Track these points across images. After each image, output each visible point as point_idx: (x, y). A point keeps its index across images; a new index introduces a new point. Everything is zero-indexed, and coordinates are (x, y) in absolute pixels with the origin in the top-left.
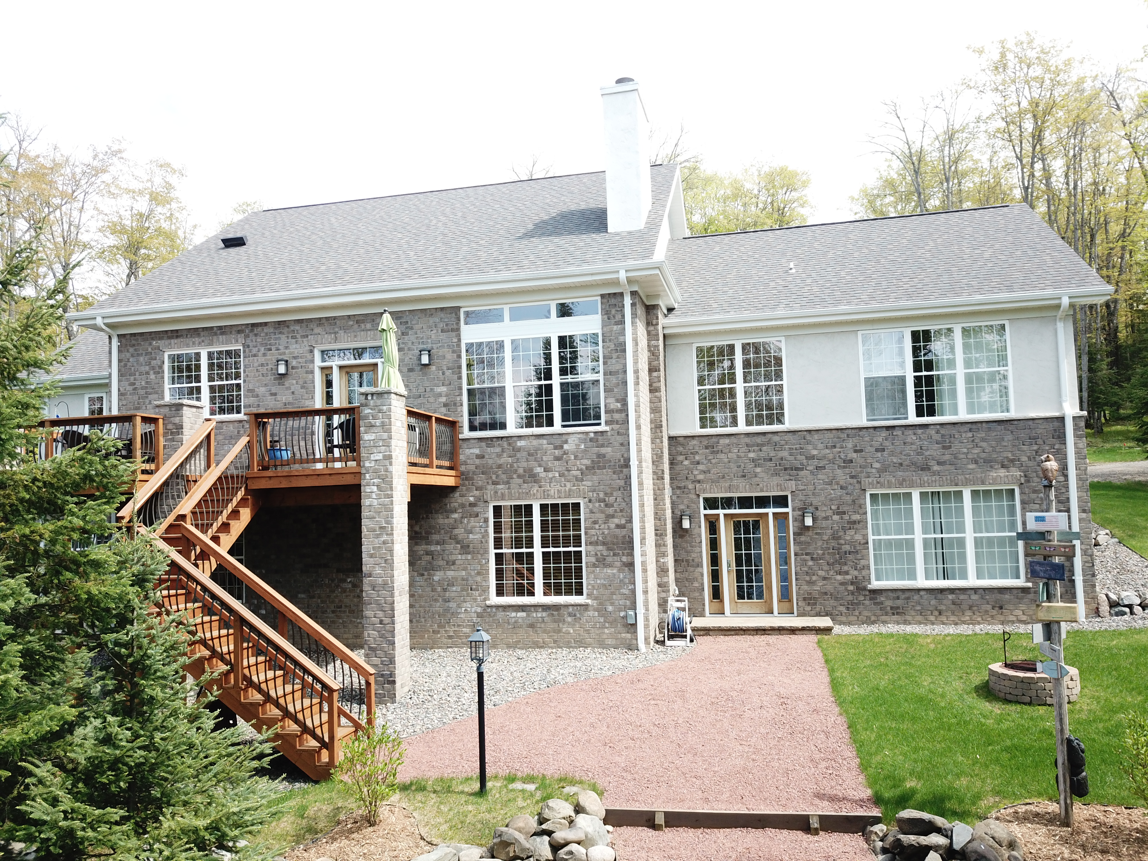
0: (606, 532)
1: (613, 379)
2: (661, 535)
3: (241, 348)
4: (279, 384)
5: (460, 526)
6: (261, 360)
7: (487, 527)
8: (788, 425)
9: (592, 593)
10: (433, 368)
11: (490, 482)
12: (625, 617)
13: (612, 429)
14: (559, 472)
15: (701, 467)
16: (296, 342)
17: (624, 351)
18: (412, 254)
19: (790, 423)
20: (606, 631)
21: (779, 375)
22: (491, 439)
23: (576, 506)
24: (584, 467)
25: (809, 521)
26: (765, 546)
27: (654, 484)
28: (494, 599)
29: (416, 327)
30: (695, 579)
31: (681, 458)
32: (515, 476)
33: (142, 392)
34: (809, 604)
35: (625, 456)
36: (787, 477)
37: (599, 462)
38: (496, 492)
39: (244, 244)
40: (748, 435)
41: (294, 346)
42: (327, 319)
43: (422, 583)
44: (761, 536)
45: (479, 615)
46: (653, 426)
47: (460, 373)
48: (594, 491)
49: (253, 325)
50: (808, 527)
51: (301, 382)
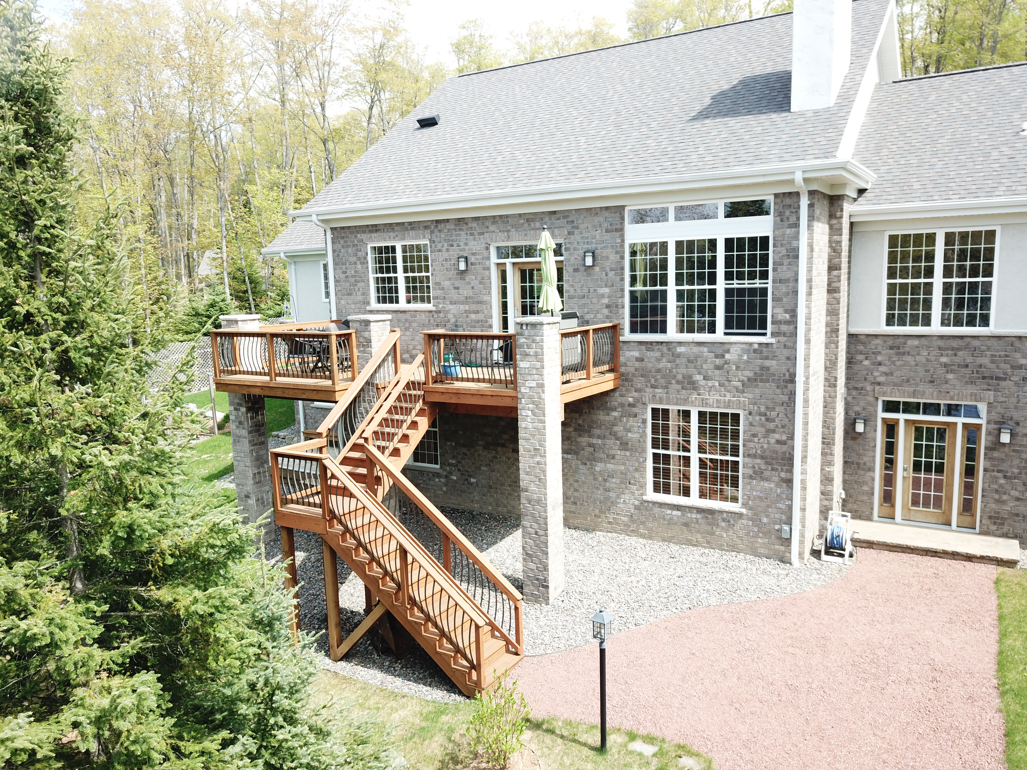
0: (766, 446)
1: (783, 288)
2: (829, 444)
3: (428, 242)
4: (461, 279)
5: (619, 424)
6: (445, 255)
7: (645, 427)
8: (993, 329)
9: (748, 503)
10: (597, 269)
11: (649, 385)
12: (780, 531)
13: (779, 342)
14: (719, 381)
15: (882, 369)
16: (474, 239)
17: (797, 257)
18: (583, 140)
19: (996, 326)
20: (760, 540)
21: (988, 272)
22: (651, 343)
23: (736, 417)
24: (746, 379)
25: (1005, 438)
26: (949, 455)
27: (825, 391)
28: (651, 495)
29: (582, 226)
30: (865, 483)
31: (860, 357)
32: (673, 382)
33: (352, 280)
34: (995, 523)
35: (791, 370)
36: (985, 387)
37: (762, 375)
38: (654, 396)
39: (436, 124)
40: (942, 337)
41: (473, 243)
42: (500, 217)
43: (585, 471)
44: (946, 444)
45: (637, 508)
46: (829, 329)
47: (623, 274)
48: (755, 404)
49: (437, 221)
50: (1004, 444)
51: (479, 278)
